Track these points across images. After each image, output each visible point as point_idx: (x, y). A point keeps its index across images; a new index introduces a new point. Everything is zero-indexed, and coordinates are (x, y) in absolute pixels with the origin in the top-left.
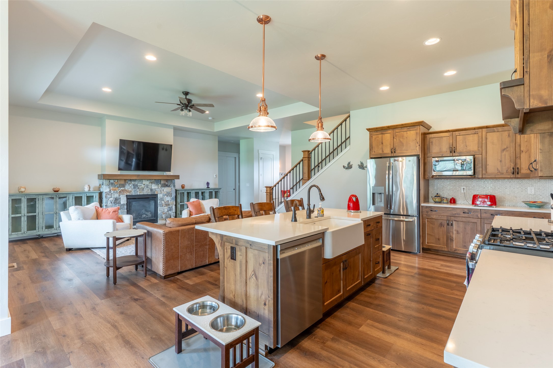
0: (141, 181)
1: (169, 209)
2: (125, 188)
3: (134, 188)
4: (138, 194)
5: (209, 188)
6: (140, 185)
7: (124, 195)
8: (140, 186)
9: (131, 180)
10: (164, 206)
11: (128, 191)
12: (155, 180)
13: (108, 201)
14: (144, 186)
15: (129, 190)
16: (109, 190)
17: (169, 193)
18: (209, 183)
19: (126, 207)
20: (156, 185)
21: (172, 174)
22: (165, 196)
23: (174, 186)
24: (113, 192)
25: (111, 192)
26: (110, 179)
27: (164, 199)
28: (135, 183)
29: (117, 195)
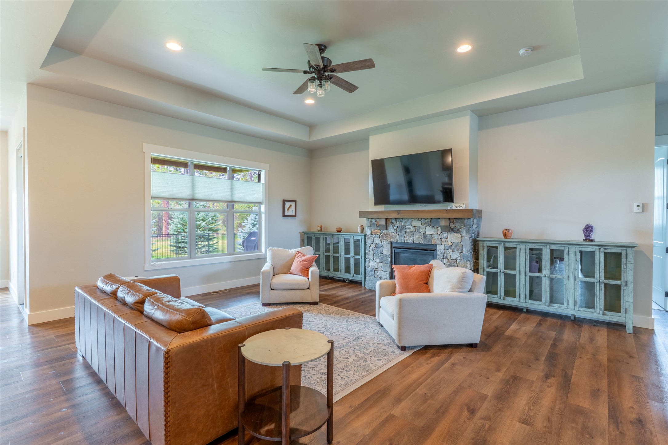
0: (410, 221)
2: (388, 231)
3: (400, 231)
4: (405, 242)
6: (408, 227)
7: (388, 242)
9: (395, 219)
11: (391, 237)
12: (431, 218)
13: (370, 247)
14: (414, 229)
15: (393, 234)
16: (370, 233)
17: (457, 245)
19: (389, 259)
20: (432, 228)
22: (450, 250)
24: (375, 235)
25: (372, 235)
26: (372, 218)
27: (447, 255)
28: (401, 224)
29: (379, 241)
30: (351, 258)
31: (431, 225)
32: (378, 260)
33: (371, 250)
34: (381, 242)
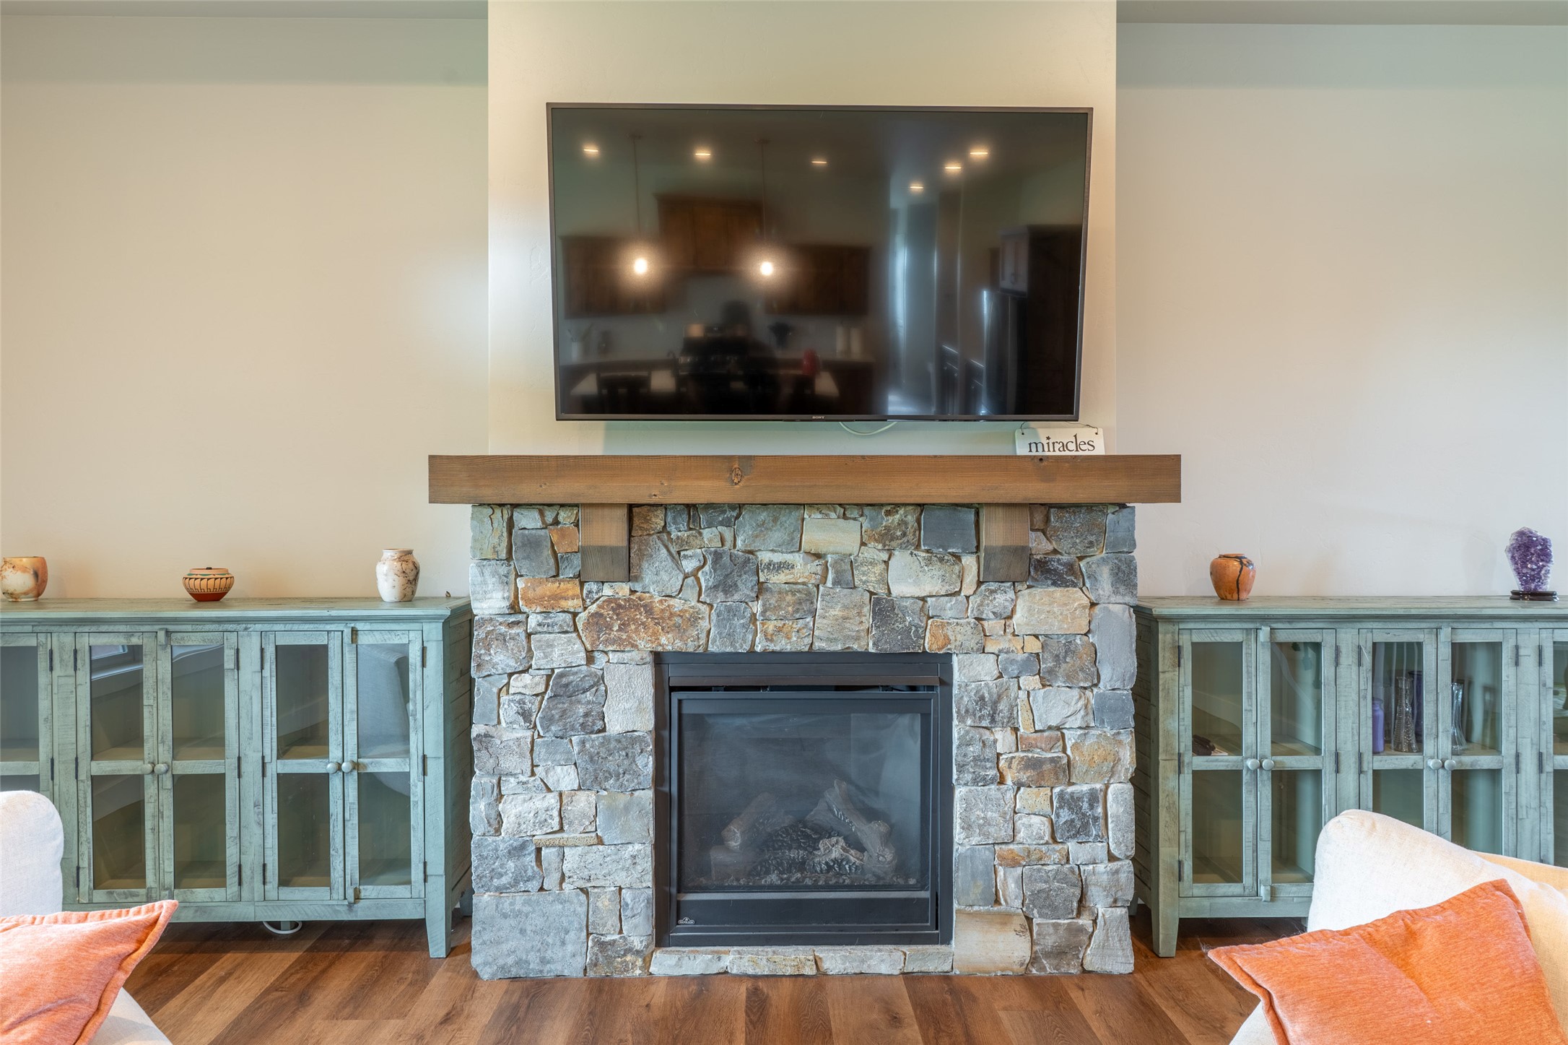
0: (789, 519)
1: (1065, 815)
2: (638, 587)
3: (725, 586)
4: (758, 649)
5: (1548, 596)
6: (777, 558)
7: (635, 655)
8: (780, 567)
9: (691, 509)
10: (1009, 782)
11: (663, 620)
12: (921, 506)
13: (504, 698)
14: (815, 566)
15: (677, 604)
16: (507, 604)
17: (1069, 649)
18: (1545, 543)
19: (646, 764)
20: (929, 562)
21: (1100, 450)
22: (1029, 681)
23: (1125, 575)
24: (540, 618)
25: (521, 617)
26: (515, 506)
27: (1011, 709)
28: (729, 544)
29: (573, 653)
30: (335, 784)
31: (918, 547)
32: (566, 778)
33: (509, 711)
34: (590, 659)
